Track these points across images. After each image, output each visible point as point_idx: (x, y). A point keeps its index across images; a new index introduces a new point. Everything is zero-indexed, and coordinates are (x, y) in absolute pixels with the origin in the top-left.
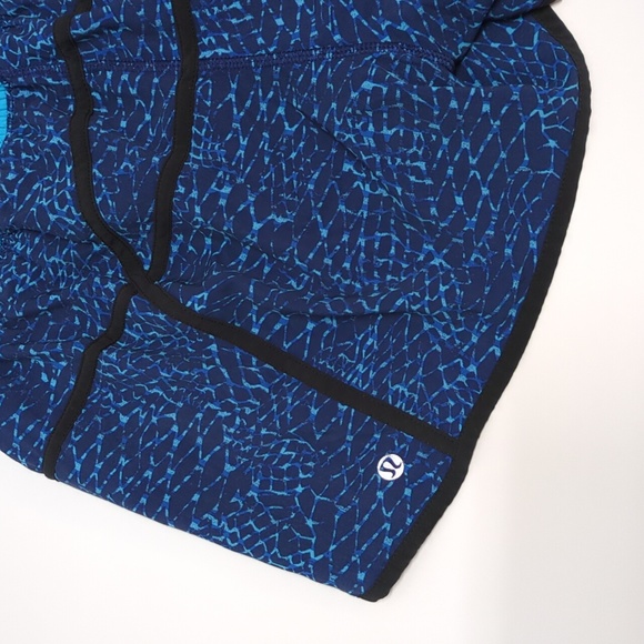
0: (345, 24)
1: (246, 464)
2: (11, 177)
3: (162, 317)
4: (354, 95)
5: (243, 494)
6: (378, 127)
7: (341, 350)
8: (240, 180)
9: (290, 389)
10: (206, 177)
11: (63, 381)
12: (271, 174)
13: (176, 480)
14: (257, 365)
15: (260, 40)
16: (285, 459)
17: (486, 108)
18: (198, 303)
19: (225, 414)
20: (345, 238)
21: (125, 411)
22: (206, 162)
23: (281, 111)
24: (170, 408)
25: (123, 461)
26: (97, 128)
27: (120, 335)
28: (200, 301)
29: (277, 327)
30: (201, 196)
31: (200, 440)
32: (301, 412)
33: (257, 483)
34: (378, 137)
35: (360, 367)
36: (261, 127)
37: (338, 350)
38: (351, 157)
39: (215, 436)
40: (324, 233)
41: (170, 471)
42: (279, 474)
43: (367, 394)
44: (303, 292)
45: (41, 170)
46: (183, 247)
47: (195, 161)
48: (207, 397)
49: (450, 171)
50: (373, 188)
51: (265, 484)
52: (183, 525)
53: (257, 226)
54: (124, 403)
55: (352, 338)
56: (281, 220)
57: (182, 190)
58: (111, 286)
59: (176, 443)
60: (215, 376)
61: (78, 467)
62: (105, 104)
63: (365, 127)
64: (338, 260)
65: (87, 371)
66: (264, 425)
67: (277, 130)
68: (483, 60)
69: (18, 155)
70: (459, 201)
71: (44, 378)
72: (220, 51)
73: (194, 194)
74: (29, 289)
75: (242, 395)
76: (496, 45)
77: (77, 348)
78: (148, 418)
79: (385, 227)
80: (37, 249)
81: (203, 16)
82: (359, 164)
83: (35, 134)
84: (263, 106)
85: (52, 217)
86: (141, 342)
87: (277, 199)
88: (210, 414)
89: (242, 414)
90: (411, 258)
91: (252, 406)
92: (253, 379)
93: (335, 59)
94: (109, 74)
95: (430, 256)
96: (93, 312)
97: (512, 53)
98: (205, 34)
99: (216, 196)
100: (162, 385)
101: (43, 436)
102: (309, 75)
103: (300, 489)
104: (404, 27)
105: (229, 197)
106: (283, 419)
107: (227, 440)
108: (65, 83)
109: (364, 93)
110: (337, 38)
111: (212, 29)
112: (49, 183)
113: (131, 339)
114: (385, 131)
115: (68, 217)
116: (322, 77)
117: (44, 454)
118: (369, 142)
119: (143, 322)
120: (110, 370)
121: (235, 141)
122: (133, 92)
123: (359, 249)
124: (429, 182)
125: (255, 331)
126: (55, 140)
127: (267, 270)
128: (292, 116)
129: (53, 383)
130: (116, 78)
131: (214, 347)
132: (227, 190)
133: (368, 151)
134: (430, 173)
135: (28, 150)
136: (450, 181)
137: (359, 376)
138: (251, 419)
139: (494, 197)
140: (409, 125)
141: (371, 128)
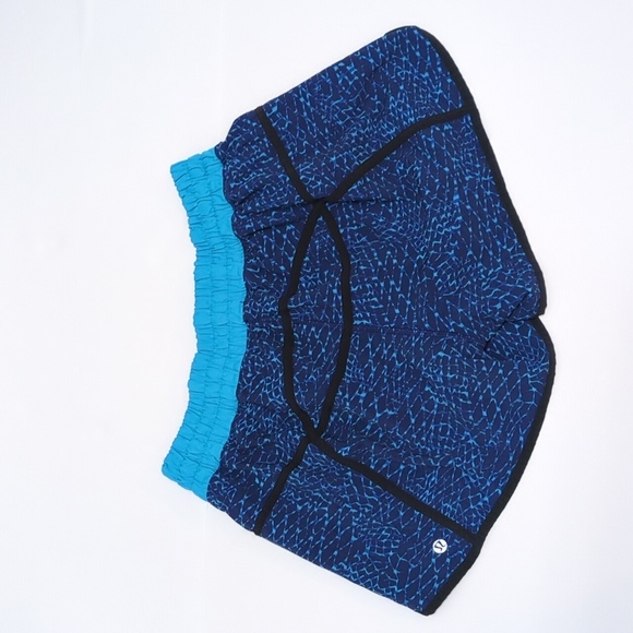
0: (431, 319)
1: (364, 537)
2: (249, 375)
3: (324, 456)
4: (434, 357)
5: (360, 553)
6: (445, 373)
7: (418, 482)
8: (371, 390)
9: (389, 500)
10: (353, 387)
11: (267, 485)
12: (387, 388)
13: (325, 543)
14: (373, 486)
15: (386, 319)
16: (384, 537)
17: (501, 371)
18: (344, 452)
19: (354, 511)
20: (424, 424)
21: (301, 503)
22: (354, 379)
23: (394, 355)
24: (325, 504)
25: (298, 531)
26: (297, 355)
27: (300, 463)
28: (346, 451)
29: (384, 466)
30: (350, 397)
31: (339, 523)
32: (395, 514)
33: (368, 548)
34: (444, 378)
35: (427, 492)
36: (383, 362)
37: (415, 482)
38: (430, 385)
39: (348, 521)
40: (413, 421)
41: (323, 538)
42: (381, 544)
43: (430, 507)
44: (400, 451)
45: (265, 372)
46: (337, 418)
47: (348, 378)
48: (345, 501)
49: (481, 398)
50: (441, 400)
51: (372, 549)
52: (328, 567)
53: (378, 415)
54: (300, 499)
55: (424, 476)
56: (391, 413)
57: (340, 393)
58: (298, 437)
59: (327, 523)
60: (350, 490)
61: (274, 531)
62: (300, 340)
63: (438, 372)
64: (419, 436)
65: (281, 481)
66: (375, 518)
67: (392, 365)
68: (502, 340)
69: (253, 364)
70: (485, 413)
71: (257, 481)
72: (365, 322)
73: (347, 396)
74: (253, 434)
75: (364, 501)
76: (509, 333)
77: (278, 468)
78: (313, 508)
79: (445, 420)
80: (259, 413)
81: (357, 303)
82: (433, 389)
83: (262, 353)
84: (385, 352)
85: (271, 400)
86: (311, 467)
87: (389, 401)
88: (347, 509)
89: (363, 512)
90: (458, 438)
91: (369, 508)
92: (370, 494)
93: (425, 336)
94: (305, 327)
95: (467, 438)
96: (287, 449)
97: (517, 339)
98: (357, 312)
99: (358, 398)
100: (321, 492)
101: (256, 513)
102: (411, 341)
103: (391, 553)
104: (461, 325)
105: (365, 399)
106: (385, 516)
107: (354, 524)
108: (280, 327)
109: (439, 357)
110: (427, 325)
111: (361, 309)
112: (269, 381)
113: (305, 465)
114: (448, 375)
115: (279, 401)
116: (418, 344)
117: (256, 523)
118: (440, 380)
119: (314, 458)
120: (294, 481)
121: (369, 368)
122: (317, 337)
123: (431, 431)
124: (469, 402)
125: (372, 467)
126: (275, 360)
127: (381, 436)
128: (400, 358)
129: (262, 484)
130: (308, 329)
131: (350, 474)
132: (363, 395)
133: (439, 384)
134: (470, 398)
135: (259, 362)
136: (480, 403)
137: (426, 497)
138: (368, 515)
139: (503, 413)
140: (461, 373)
141: (441, 373)
